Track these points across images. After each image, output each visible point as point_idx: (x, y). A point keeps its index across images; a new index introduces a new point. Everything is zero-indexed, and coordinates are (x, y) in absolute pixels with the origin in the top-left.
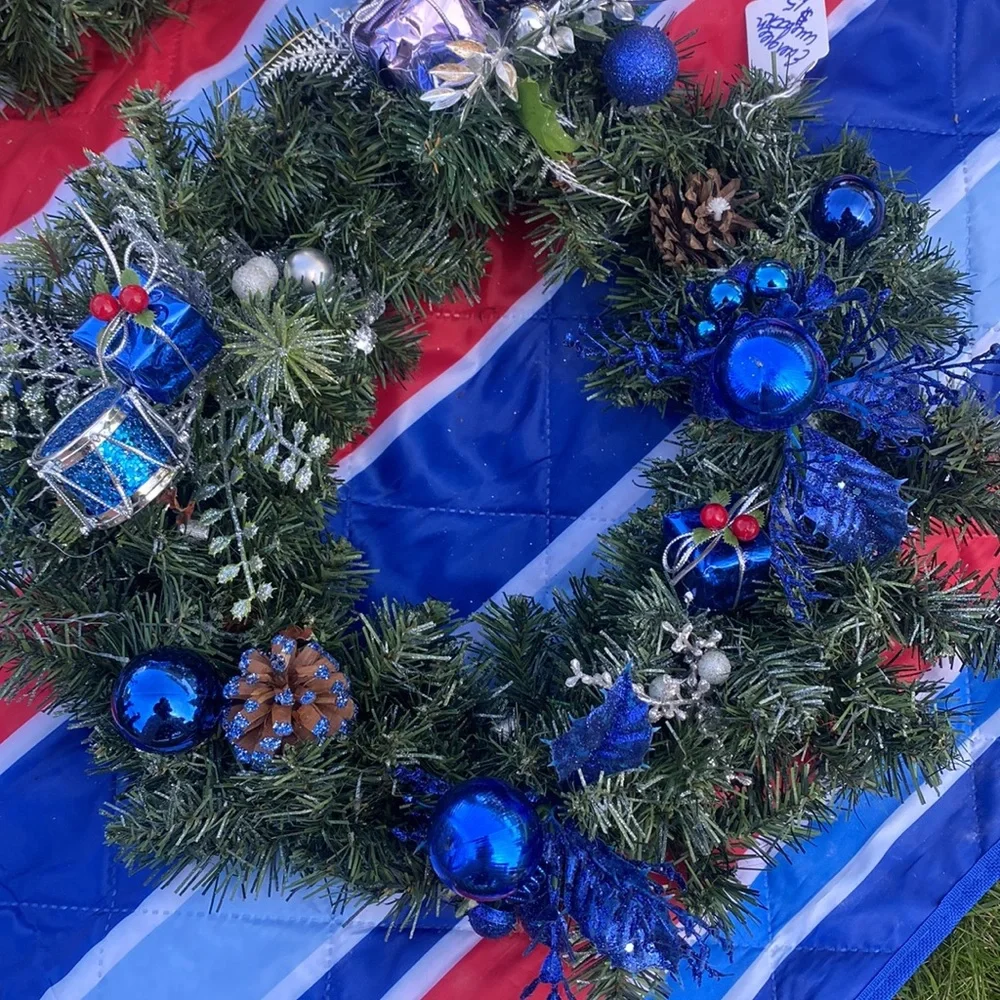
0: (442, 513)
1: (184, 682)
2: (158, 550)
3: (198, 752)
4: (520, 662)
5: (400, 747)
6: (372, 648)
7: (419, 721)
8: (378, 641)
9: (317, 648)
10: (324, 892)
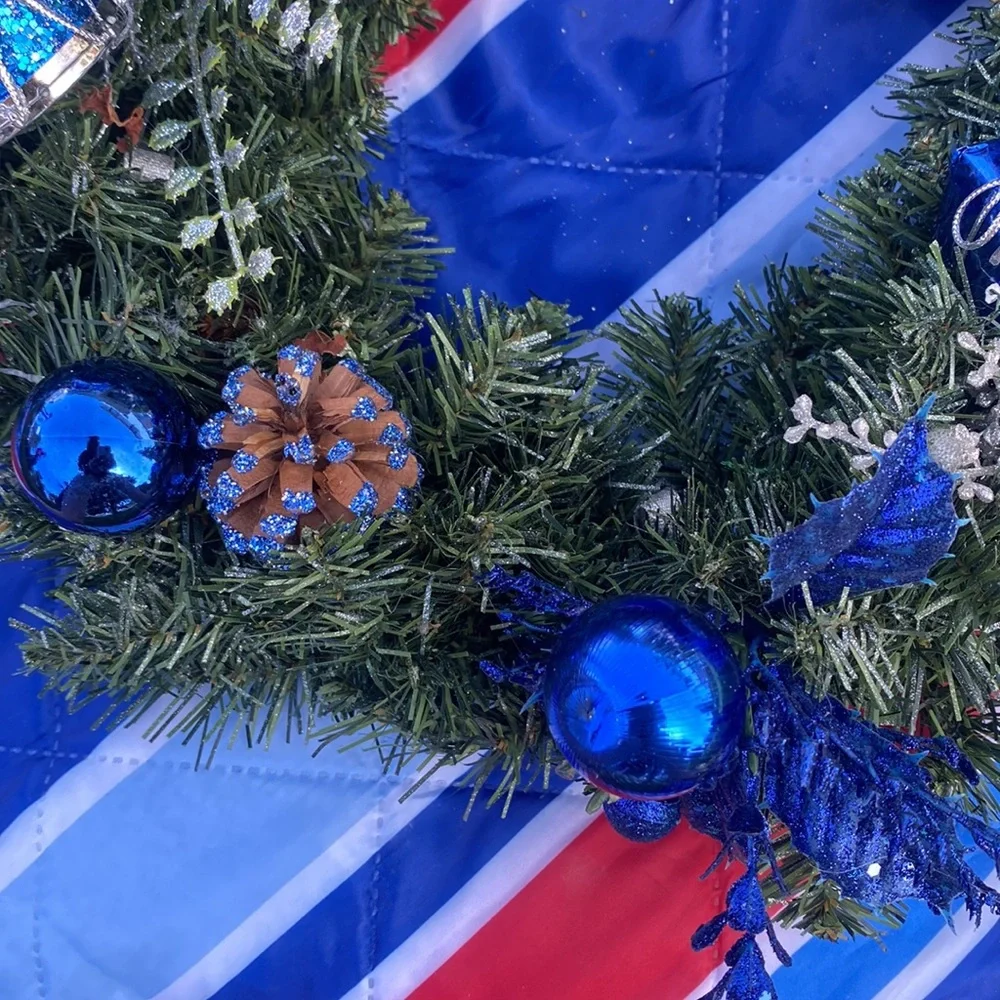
0: (550, 167)
1: (132, 418)
2: (80, 191)
3: (165, 533)
4: (676, 402)
5: (497, 536)
6: (446, 371)
7: (526, 495)
8: (457, 361)
9: (354, 369)
10: (371, 742)
